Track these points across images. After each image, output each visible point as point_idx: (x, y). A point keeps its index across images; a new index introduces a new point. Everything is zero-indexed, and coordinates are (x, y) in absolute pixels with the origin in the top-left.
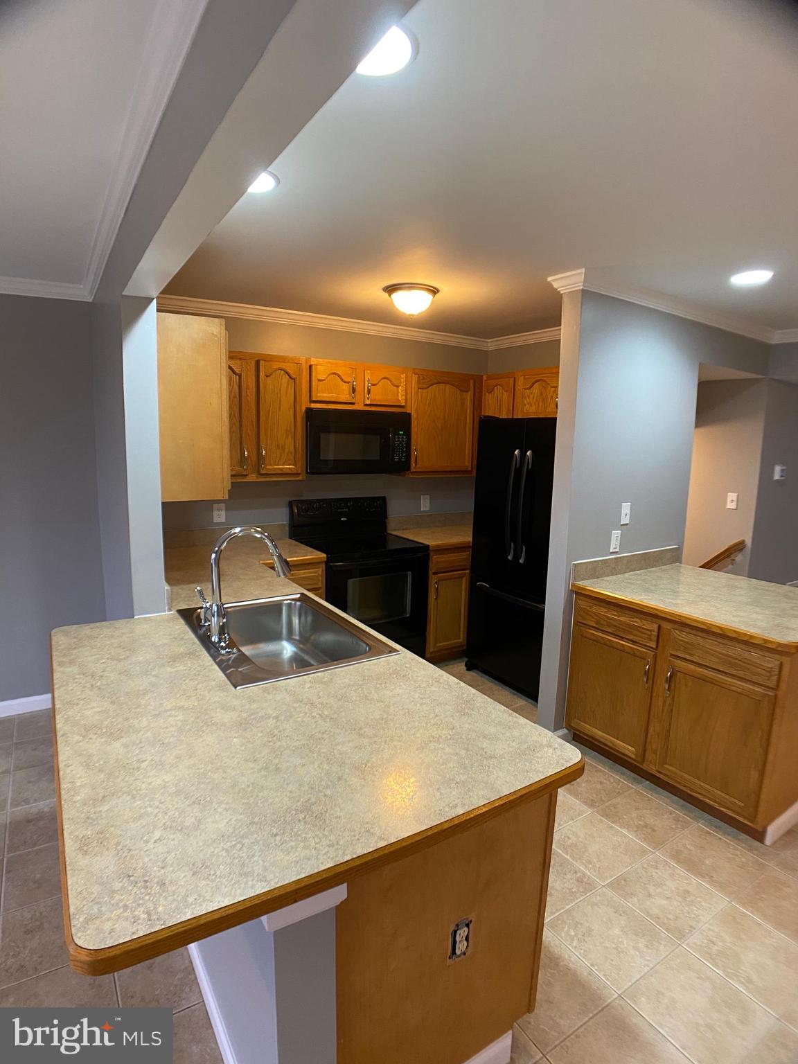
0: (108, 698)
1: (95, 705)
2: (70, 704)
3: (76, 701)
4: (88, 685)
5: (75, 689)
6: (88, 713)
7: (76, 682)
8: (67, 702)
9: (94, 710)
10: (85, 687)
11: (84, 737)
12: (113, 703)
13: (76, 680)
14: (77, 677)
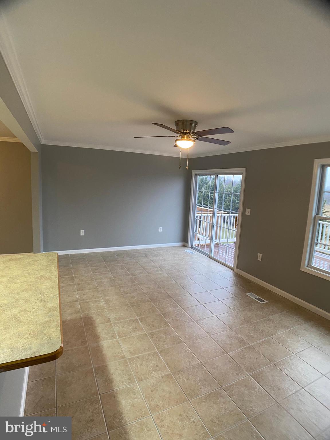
0: (38, 289)
1: (44, 286)
2: (53, 287)
3: (51, 288)
4: (45, 295)
5: (50, 294)
6: (47, 284)
7: (49, 297)
8: (54, 288)
9: (45, 285)
10: (46, 295)
11: (50, 277)
12: (38, 287)
13: (49, 298)
14: (48, 300)
